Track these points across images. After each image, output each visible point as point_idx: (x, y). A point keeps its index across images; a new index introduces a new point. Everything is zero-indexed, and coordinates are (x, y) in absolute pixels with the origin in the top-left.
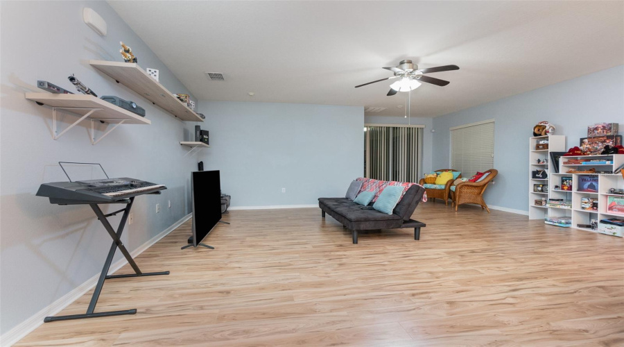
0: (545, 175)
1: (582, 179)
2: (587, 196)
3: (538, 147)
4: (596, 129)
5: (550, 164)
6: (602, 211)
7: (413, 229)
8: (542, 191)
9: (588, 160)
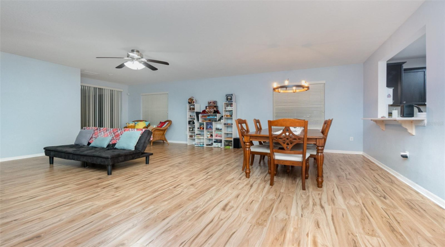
0: (194, 123)
1: (207, 124)
2: (208, 132)
3: (190, 109)
4: (211, 103)
5: (196, 117)
6: (214, 138)
7: (145, 158)
8: (192, 130)
9: (209, 116)
